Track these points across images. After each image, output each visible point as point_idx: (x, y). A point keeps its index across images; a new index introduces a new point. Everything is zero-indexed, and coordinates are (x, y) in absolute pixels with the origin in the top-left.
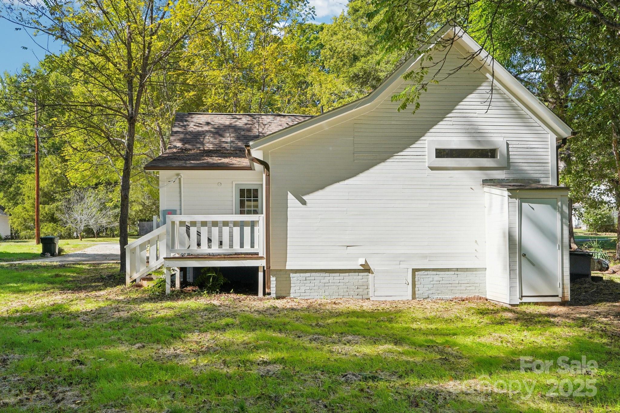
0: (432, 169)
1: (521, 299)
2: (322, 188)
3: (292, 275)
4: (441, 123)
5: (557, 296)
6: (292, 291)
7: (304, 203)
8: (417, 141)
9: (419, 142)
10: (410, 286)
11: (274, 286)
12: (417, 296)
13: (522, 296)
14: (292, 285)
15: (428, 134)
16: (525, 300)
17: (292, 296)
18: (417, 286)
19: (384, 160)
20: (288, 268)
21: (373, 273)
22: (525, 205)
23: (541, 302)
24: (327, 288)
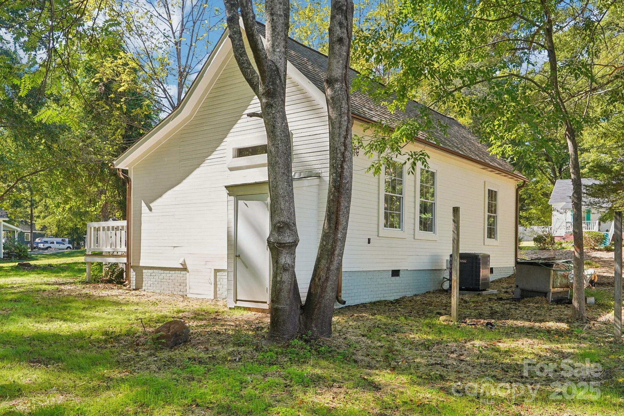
0: (231, 169)
1: (236, 303)
2: (160, 196)
3: (144, 271)
4: (240, 121)
5: (266, 303)
6: (144, 285)
7: (150, 210)
8: (221, 143)
9: (223, 144)
10: (213, 286)
11: (134, 279)
12: (218, 296)
13: (237, 300)
14: (144, 279)
15: (229, 135)
16: (239, 304)
17: (144, 288)
18: (218, 286)
19: (198, 166)
20: (141, 265)
21: (188, 272)
22: (241, 203)
23: (253, 308)
24: (162, 283)
